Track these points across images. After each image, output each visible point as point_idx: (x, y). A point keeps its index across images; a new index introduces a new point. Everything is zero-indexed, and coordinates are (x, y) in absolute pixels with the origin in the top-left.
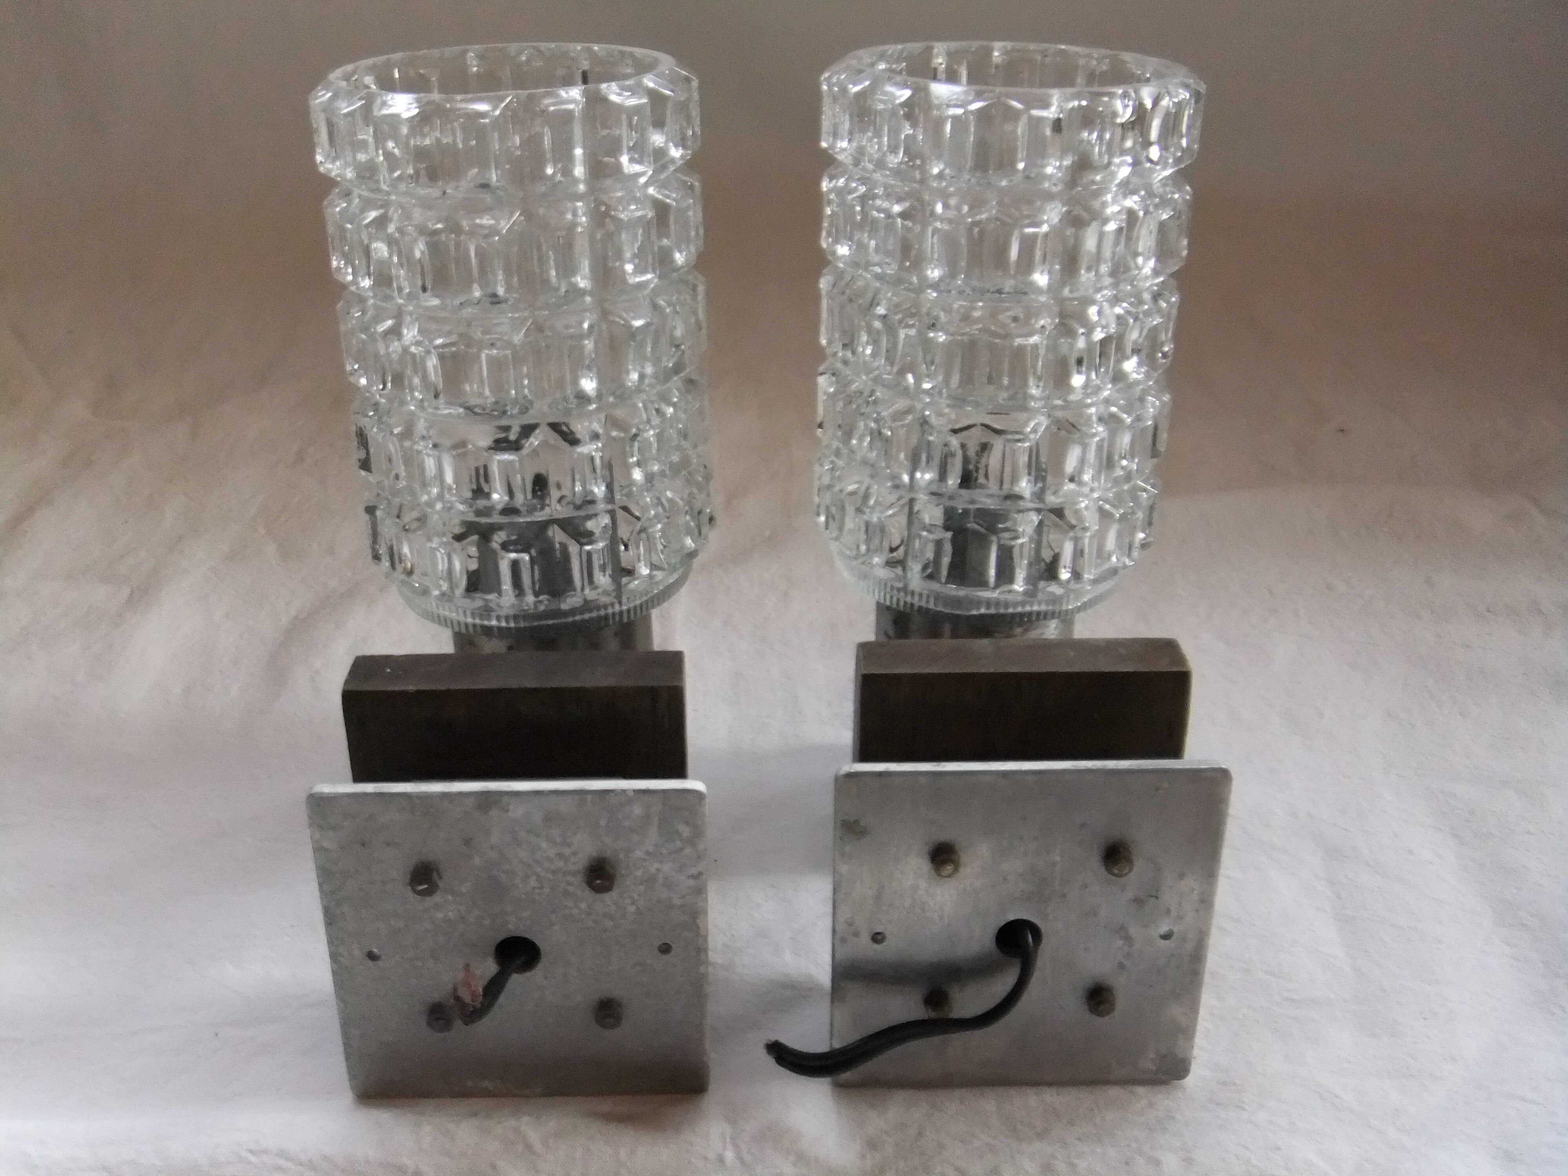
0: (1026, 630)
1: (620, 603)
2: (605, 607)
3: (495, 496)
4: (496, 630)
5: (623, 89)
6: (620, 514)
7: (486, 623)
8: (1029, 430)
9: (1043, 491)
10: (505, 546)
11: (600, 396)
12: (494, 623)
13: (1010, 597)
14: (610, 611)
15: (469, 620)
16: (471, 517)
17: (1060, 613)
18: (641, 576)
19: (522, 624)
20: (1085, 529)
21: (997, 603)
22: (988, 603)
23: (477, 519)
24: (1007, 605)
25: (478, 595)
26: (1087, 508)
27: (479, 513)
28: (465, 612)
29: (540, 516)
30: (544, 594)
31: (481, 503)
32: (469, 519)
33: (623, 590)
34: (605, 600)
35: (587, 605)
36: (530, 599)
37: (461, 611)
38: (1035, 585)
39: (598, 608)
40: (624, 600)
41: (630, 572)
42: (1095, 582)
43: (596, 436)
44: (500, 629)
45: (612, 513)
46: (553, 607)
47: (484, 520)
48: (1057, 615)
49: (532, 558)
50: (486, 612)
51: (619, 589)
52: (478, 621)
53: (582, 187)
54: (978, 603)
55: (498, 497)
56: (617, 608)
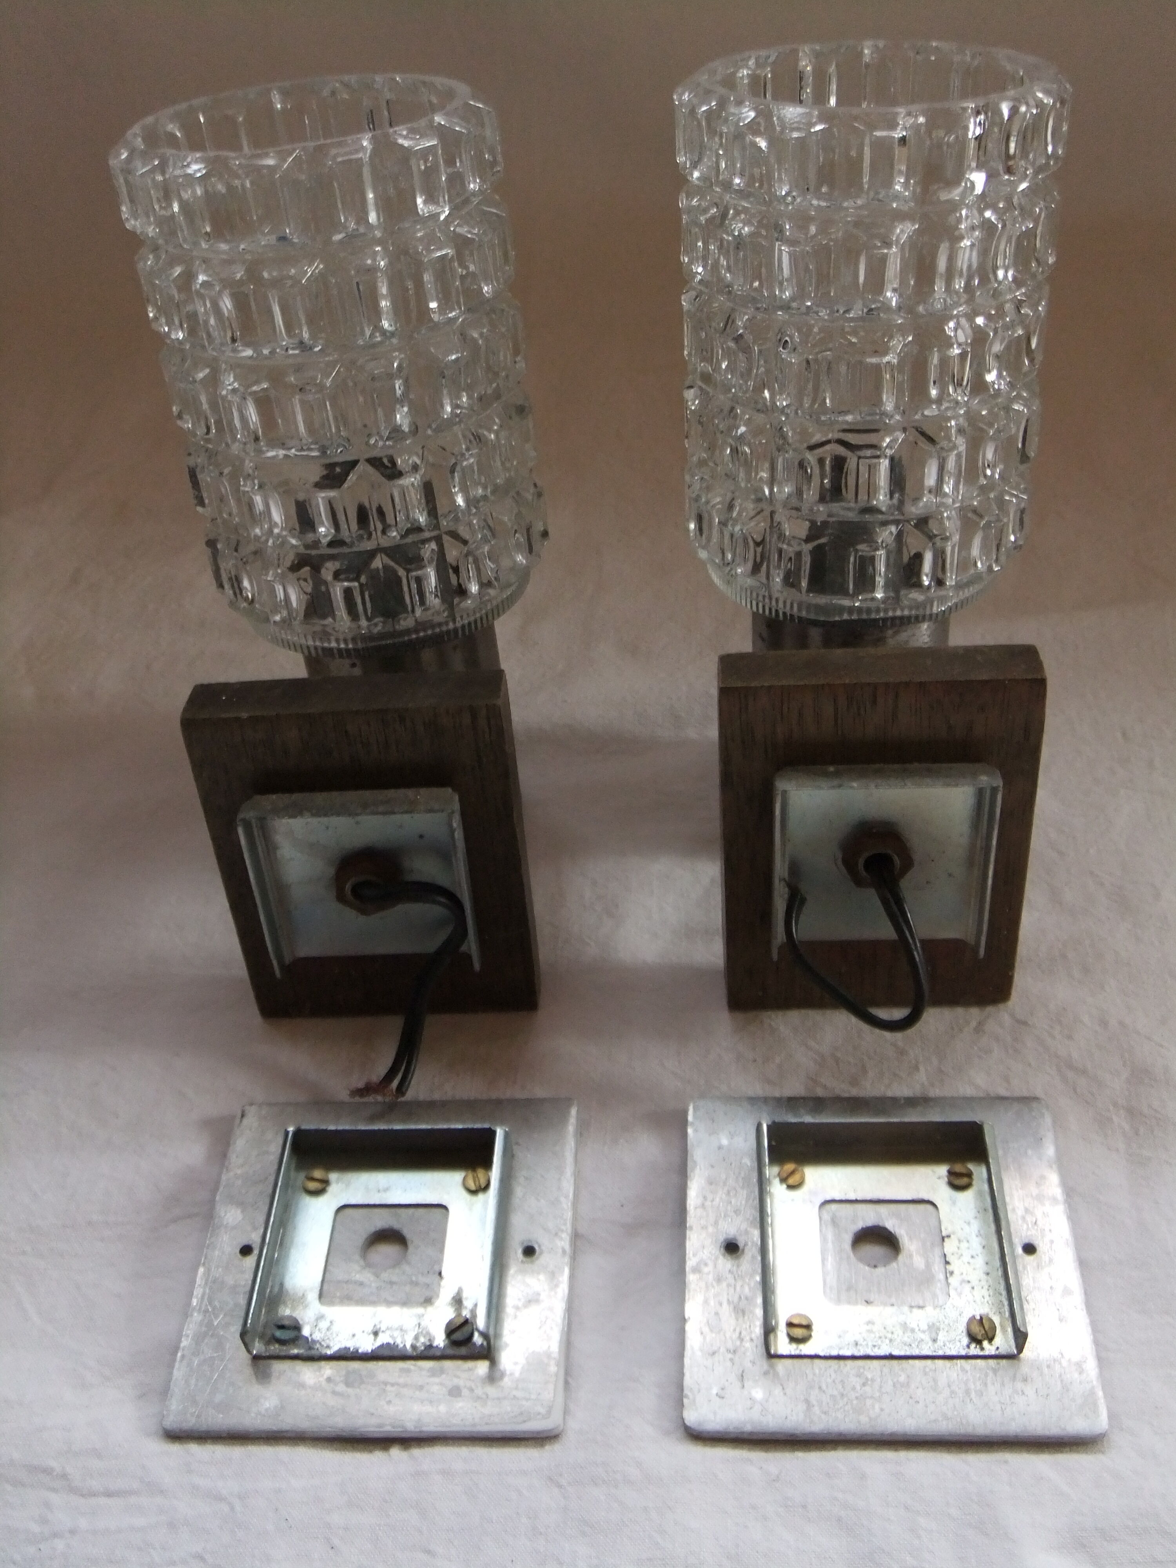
0: (896, 633)
1: (454, 621)
2: (440, 625)
3: (322, 530)
4: (335, 651)
5: (412, 131)
6: (446, 539)
7: (326, 645)
8: (885, 445)
9: (901, 502)
10: (337, 575)
11: (415, 430)
12: (334, 644)
13: (872, 605)
14: (444, 628)
15: (310, 643)
16: (302, 550)
17: (931, 615)
18: (472, 596)
19: (360, 645)
20: (946, 539)
21: (859, 610)
22: (851, 610)
23: (308, 552)
24: (869, 611)
25: (316, 621)
26: (948, 518)
27: (307, 547)
28: (305, 637)
29: (369, 545)
30: (377, 617)
31: (310, 537)
32: (300, 552)
33: (456, 610)
34: (437, 619)
35: (421, 625)
36: (364, 623)
37: (302, 636)
38: (897, 592)
39: (433, 627)
40: (458, 619)
41: (462, 592)
42: (959, 586)
43: (415, 468)
44: (340, 650)
45: (438, 539)
46: (389, 628)
47: (314, 552)
48: (927, 618)
49: (361, 585)
50: (325, 635)
51: (451, 607)
52: (318, 643)
53: (378, 234)
54: (841, 609)
55: (323, 530)
56: (451, 626)
